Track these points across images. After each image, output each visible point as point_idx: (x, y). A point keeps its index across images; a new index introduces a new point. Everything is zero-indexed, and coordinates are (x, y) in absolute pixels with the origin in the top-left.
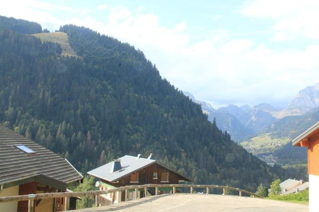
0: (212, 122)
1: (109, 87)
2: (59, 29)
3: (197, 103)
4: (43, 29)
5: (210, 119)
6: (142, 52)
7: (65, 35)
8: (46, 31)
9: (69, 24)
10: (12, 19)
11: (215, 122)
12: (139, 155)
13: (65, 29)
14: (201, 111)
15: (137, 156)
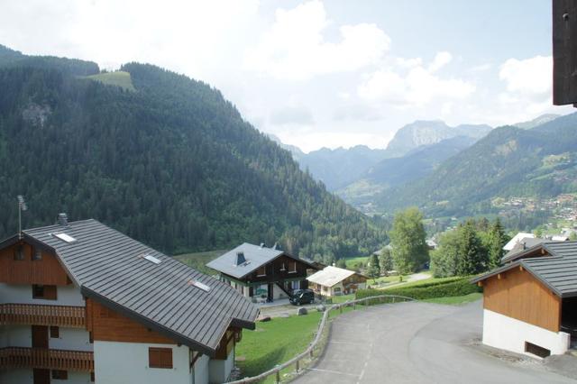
0: (304, 171)
1: (183, 136)
2: (119, 68)
3: (285, 148)
4: (101, 69)
5: (302, 168)
6: (219, 91)
7: (127, 74)
8: (104, 71)
9: (131, 62)
10: (65, 59)
11: (307, 170)
12: (262, 244)
13: (127, 68)
14: (291, 159)
15: (259, 245)
